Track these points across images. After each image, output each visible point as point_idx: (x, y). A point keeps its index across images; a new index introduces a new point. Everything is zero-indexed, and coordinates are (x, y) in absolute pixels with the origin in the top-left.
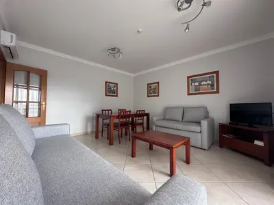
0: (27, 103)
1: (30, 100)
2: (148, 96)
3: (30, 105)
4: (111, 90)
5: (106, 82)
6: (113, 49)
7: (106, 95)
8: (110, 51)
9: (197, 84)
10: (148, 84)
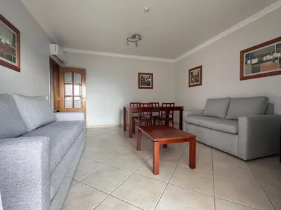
0: (73, 96)
1: (75, 94)
2: (190, 86)
3: (75, 98)
4: (145, 82)
5: (139, 74)
6: (134, 37)
7: (140, 88)
8: (131, 40)
9: (255, 61)
10: (190, 70)
